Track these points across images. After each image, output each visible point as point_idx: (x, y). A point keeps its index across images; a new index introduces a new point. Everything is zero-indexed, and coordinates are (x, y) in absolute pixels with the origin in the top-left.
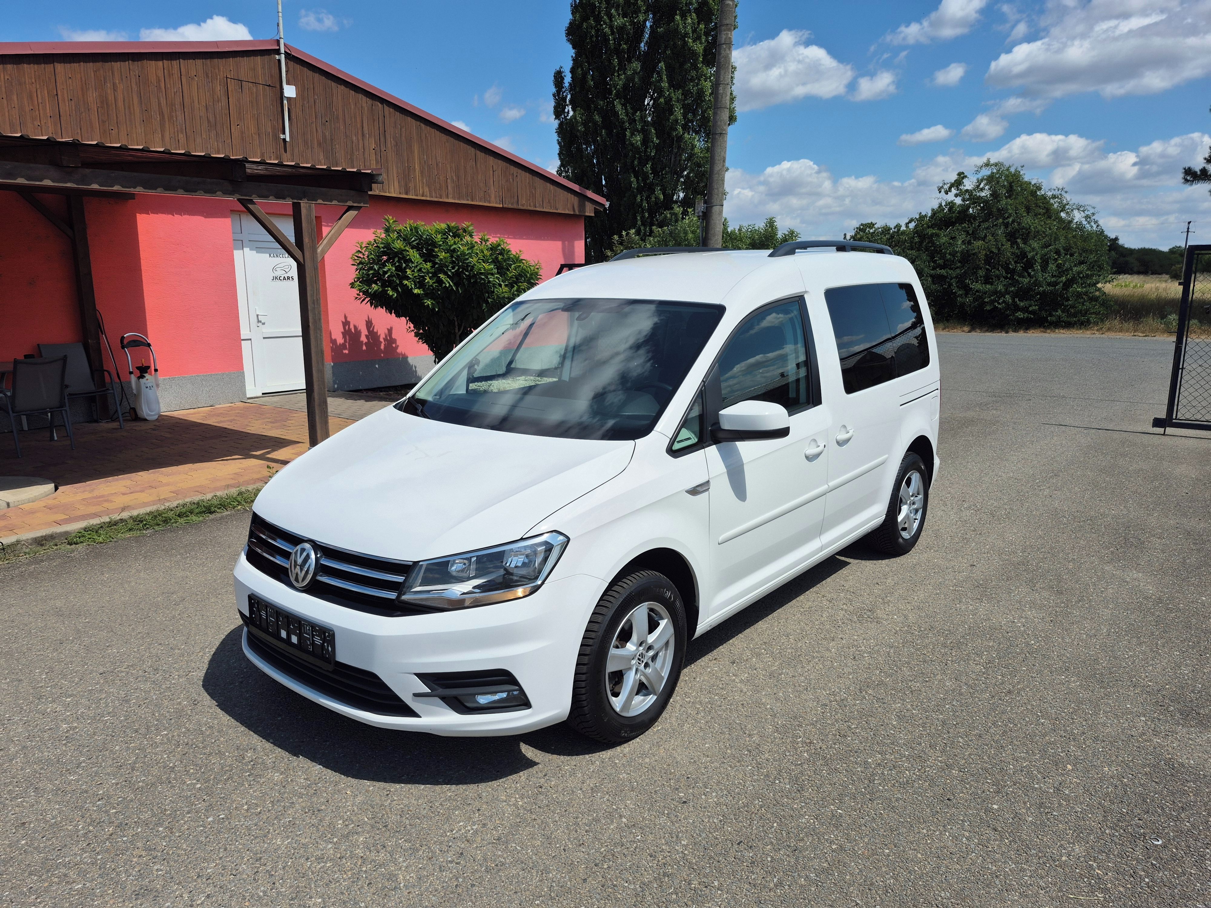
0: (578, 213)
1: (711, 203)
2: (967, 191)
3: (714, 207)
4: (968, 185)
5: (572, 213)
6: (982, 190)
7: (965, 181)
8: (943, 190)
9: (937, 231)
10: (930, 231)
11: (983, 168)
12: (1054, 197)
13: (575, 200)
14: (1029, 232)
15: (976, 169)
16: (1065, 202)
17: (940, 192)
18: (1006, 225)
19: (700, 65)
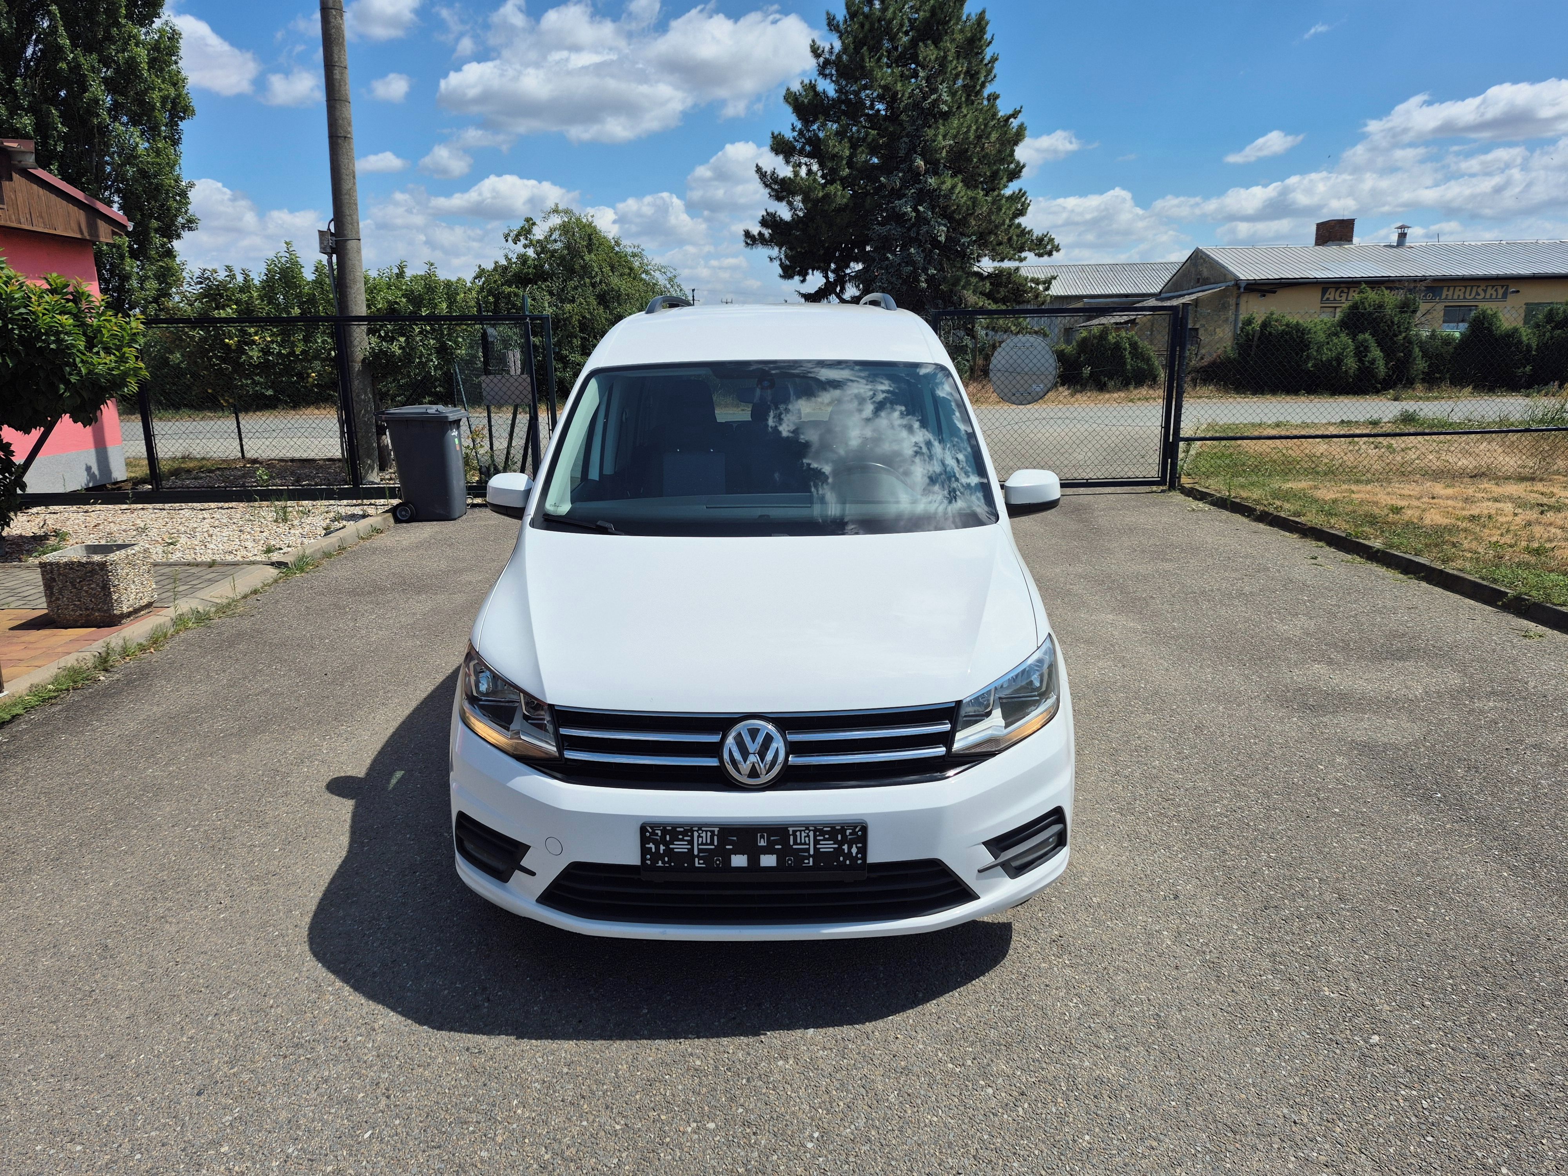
0: (88, 238)
1: (344, 236)
2: (538, 241)
3: (350, 242)
4: (539, 233)
5: (79, 236)
6: (555, 241)
7: (535, 230)
8: (510, 239)
9: (516, 290)
10: (507, 289)
11: (552, 215)
12: (634, 255)
13: (81, 216)
14: (620, 295)
15: (543, 215)
16: (645, 261)
17: (507, 241)
18: (593, 285)
19: (123, 21)
